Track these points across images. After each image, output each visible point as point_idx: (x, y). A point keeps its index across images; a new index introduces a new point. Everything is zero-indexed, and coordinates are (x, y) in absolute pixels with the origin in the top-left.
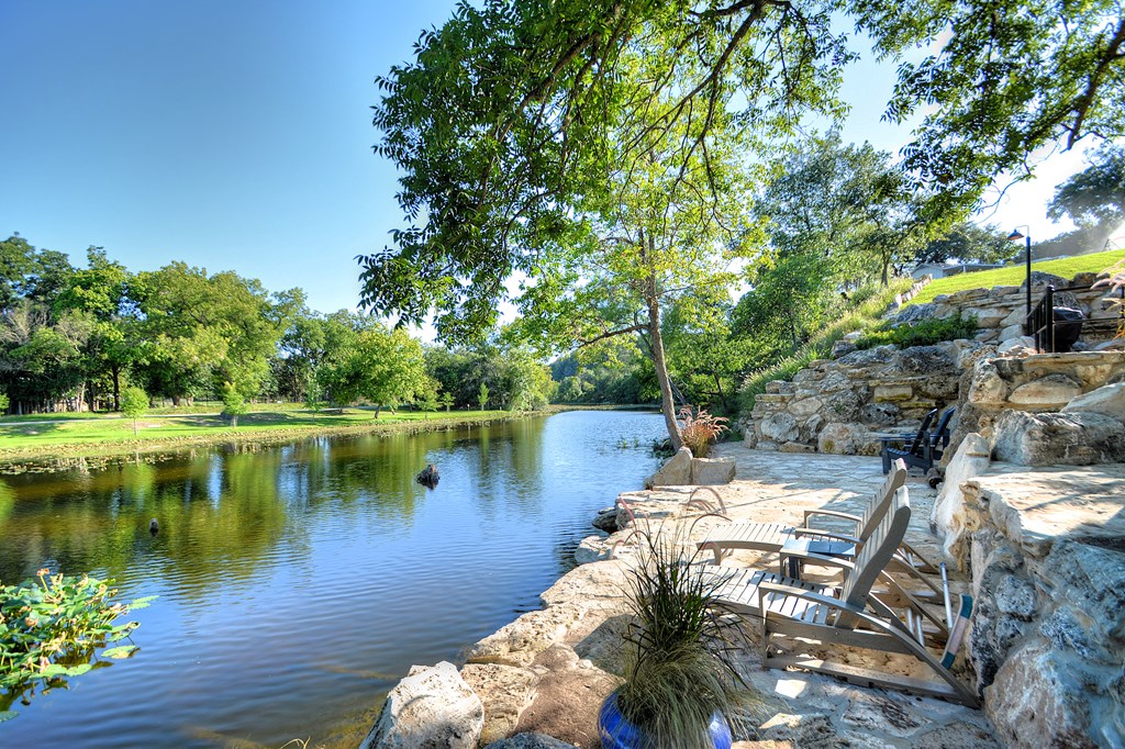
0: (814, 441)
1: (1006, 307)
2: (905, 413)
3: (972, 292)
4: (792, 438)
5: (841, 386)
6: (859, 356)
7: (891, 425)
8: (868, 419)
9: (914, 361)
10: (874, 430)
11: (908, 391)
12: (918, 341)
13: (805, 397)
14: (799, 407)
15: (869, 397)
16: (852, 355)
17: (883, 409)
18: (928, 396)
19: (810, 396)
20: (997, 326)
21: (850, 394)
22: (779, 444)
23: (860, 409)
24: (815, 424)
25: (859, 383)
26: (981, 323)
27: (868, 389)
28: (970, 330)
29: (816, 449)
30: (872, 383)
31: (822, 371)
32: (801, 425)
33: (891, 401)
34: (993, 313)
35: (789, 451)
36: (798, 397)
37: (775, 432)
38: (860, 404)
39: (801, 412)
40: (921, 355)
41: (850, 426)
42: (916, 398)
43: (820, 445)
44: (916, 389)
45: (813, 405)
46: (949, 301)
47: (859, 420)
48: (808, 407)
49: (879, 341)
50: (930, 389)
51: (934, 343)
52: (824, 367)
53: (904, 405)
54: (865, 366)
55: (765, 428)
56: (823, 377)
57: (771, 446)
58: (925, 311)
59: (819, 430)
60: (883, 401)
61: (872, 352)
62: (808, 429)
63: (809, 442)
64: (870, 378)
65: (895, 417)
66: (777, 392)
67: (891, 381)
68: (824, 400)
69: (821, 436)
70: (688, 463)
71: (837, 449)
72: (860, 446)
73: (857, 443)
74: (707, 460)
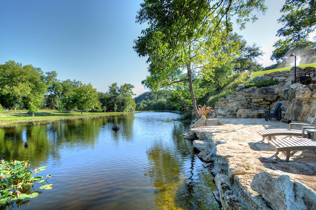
0: (235, 115)
1: (286, 76)
2: (261, 106)
3: (276, 72)
4: (228, 114)
5: (243, 98)
6: (247, 90)
7: (257, 109)
8: (251, 108)
9: (264, 91)
10: (252, 111)
11: (262, 100)
12: (263, 86)
13: (232, 102)
14: (230, 105)
15: (251, 101)
16: (244, 90)
17: (255, 105)
18: (268, 101)
19: (233, 102)
20: (284, 81)
21: (245, 101)
22: (224, 116)
23: (248, 105)
24: (235, 110)
25: (248, 98)
26: (279, 81)
27: (250, 99)
28: (277, 82)
29: (236, 117)
30: (251, 98)
31: (236, 94)
32: (231, 110)
33: (257, 103)
34: (283, 78)
35: (228, 118)
36: (230, 102)
37: (223, 113)
38: (248, 103)
39: (231, 106)
40: (266, 89)
41: (246, 110)
42: (264, 101)
43: (237, 116)
44: (264, 99)
45: (235, 104)
46: (269, 75)
47: (248, 108)
48: (233, 105)
49: (251, 86)
50: (269, 99)
51: (268, 86)
52: (236, 93)
53: (261, 104)
54: (249, 93)
55: (219, 111)
56: (236, 96)
57: (222, 117)
58: (262, 78)
59: (236, 111)
60: (255, 102)
61: (250, 89)
62: (233, 111)
63: (233, 115)
64: (251, 96)
65: (259, 107)
66: (222, 101)
67: (257, 96)
68: (238, 103)
69: (238, 113)
70: (205, 120)
71: (243, 116)
72: (249, 116)
73: (248, 115)
74: (210, 119)
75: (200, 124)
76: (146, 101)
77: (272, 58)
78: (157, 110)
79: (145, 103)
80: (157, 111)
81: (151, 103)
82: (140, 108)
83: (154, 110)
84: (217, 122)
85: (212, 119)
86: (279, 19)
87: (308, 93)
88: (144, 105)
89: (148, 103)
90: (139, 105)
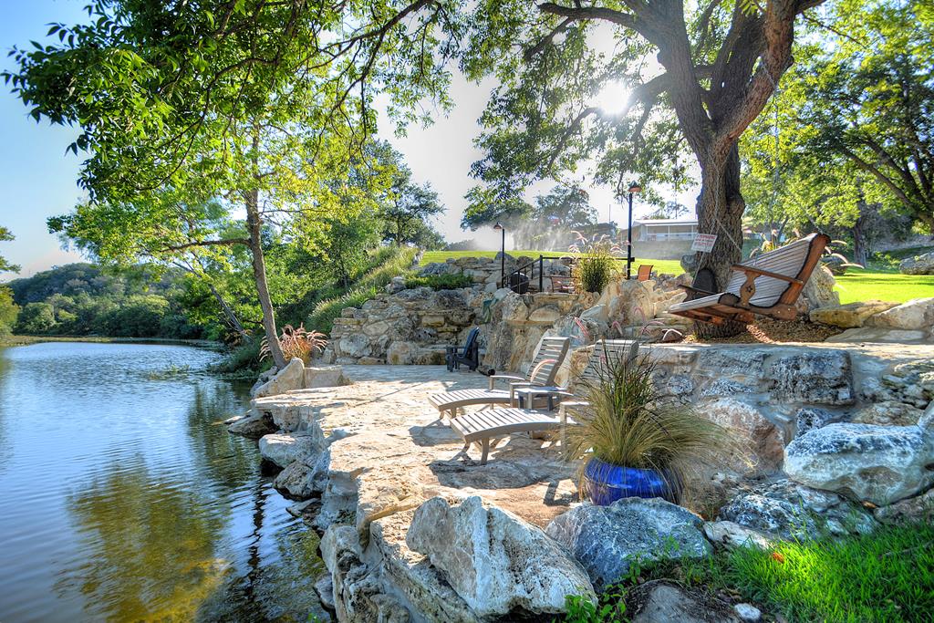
0: (384, 356)
1: (487, 270)
2: (440, 335)
3: (470, 259)
4: (367, 353)
5: (401, 314)
6: (411, 293)
7: (432, 343)
8: (418, 339)
9: (446, 299)
10: (422, 347)
11: (442, 320)
12: (445, 287)
13: (376, 321)
14: (371, 329)
15: (419, 323)
16: (405, 292)
17: (428, 332)
18: (453, 324)
19: (380, 321)
20: (483, 282)
21: (408, 320)
22: (357, 359)
23: (413, 332)
24: (384, 342)
25: (413, 312)
26: (476, 280)
27: (418, 316)
28: (469, 282)
29: (385, 362)
30: (421, 313)
31: (385, 302)
32: (373, 343)
33: (432, 327)
34: (483, 274)
35: (365, 363)
36: (370, 321)
37: (352, 349)
38: (414, 328)
39: (373, 333)
40: (449, 296)
41: (408, 343)
42: (446, 325)
43: (389, 359)
44: (447, 319)
45: (382, 327)
46: (456, 263)
47: (412, 340)
48: (378, 329)
49: (420, 284)
50: (455, 319)
51: (454, 288)
52: (387, 299)
53: (439, 330)
54: (414, 300)
55: (344, 346)
56: (387, 307)
57: (350, 361)
58: (442, 268)
59: (386, 347)
60: (428, 326)
61: (418, 291)
62: (379, 346)
63: (379, 356)
64: (419, 309)
65: (434, 338)
66: (352, 316)
67: (432, 313)
68: (390, 324)
69: (389, 352)
70: (301, 372)
71: (401, 361)
72: (416, 358)
73: (413, 356)
74: (317, 369)
75: (287, 382)
76: (70, 300)
77: (463, 224)
78: (122, 336)
79: (67, 308)
80: (124, 339)
81: (96, 308)
82: (41, 326)
83: (110, 336)
84: (335, 377)
85: (322, 369)
86: (475, 138)
87: (523, 310)
88: (62, 312)
89: (81, 307)
90: (36, 312)
